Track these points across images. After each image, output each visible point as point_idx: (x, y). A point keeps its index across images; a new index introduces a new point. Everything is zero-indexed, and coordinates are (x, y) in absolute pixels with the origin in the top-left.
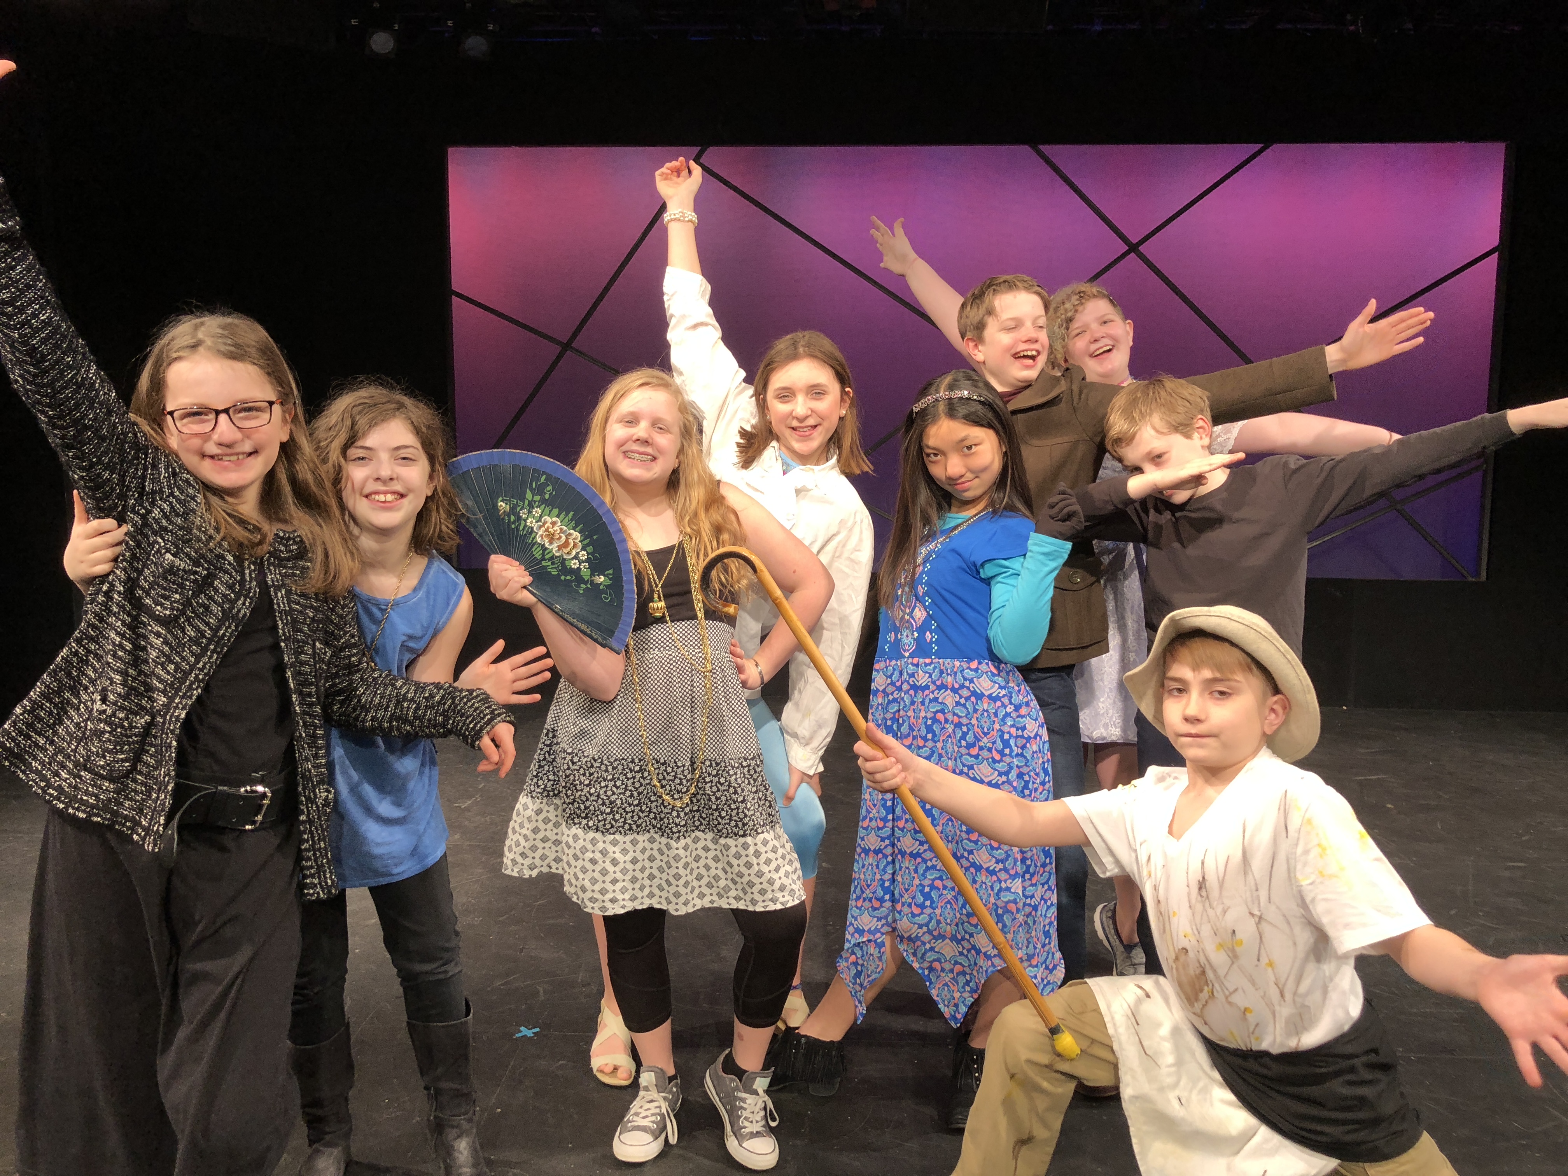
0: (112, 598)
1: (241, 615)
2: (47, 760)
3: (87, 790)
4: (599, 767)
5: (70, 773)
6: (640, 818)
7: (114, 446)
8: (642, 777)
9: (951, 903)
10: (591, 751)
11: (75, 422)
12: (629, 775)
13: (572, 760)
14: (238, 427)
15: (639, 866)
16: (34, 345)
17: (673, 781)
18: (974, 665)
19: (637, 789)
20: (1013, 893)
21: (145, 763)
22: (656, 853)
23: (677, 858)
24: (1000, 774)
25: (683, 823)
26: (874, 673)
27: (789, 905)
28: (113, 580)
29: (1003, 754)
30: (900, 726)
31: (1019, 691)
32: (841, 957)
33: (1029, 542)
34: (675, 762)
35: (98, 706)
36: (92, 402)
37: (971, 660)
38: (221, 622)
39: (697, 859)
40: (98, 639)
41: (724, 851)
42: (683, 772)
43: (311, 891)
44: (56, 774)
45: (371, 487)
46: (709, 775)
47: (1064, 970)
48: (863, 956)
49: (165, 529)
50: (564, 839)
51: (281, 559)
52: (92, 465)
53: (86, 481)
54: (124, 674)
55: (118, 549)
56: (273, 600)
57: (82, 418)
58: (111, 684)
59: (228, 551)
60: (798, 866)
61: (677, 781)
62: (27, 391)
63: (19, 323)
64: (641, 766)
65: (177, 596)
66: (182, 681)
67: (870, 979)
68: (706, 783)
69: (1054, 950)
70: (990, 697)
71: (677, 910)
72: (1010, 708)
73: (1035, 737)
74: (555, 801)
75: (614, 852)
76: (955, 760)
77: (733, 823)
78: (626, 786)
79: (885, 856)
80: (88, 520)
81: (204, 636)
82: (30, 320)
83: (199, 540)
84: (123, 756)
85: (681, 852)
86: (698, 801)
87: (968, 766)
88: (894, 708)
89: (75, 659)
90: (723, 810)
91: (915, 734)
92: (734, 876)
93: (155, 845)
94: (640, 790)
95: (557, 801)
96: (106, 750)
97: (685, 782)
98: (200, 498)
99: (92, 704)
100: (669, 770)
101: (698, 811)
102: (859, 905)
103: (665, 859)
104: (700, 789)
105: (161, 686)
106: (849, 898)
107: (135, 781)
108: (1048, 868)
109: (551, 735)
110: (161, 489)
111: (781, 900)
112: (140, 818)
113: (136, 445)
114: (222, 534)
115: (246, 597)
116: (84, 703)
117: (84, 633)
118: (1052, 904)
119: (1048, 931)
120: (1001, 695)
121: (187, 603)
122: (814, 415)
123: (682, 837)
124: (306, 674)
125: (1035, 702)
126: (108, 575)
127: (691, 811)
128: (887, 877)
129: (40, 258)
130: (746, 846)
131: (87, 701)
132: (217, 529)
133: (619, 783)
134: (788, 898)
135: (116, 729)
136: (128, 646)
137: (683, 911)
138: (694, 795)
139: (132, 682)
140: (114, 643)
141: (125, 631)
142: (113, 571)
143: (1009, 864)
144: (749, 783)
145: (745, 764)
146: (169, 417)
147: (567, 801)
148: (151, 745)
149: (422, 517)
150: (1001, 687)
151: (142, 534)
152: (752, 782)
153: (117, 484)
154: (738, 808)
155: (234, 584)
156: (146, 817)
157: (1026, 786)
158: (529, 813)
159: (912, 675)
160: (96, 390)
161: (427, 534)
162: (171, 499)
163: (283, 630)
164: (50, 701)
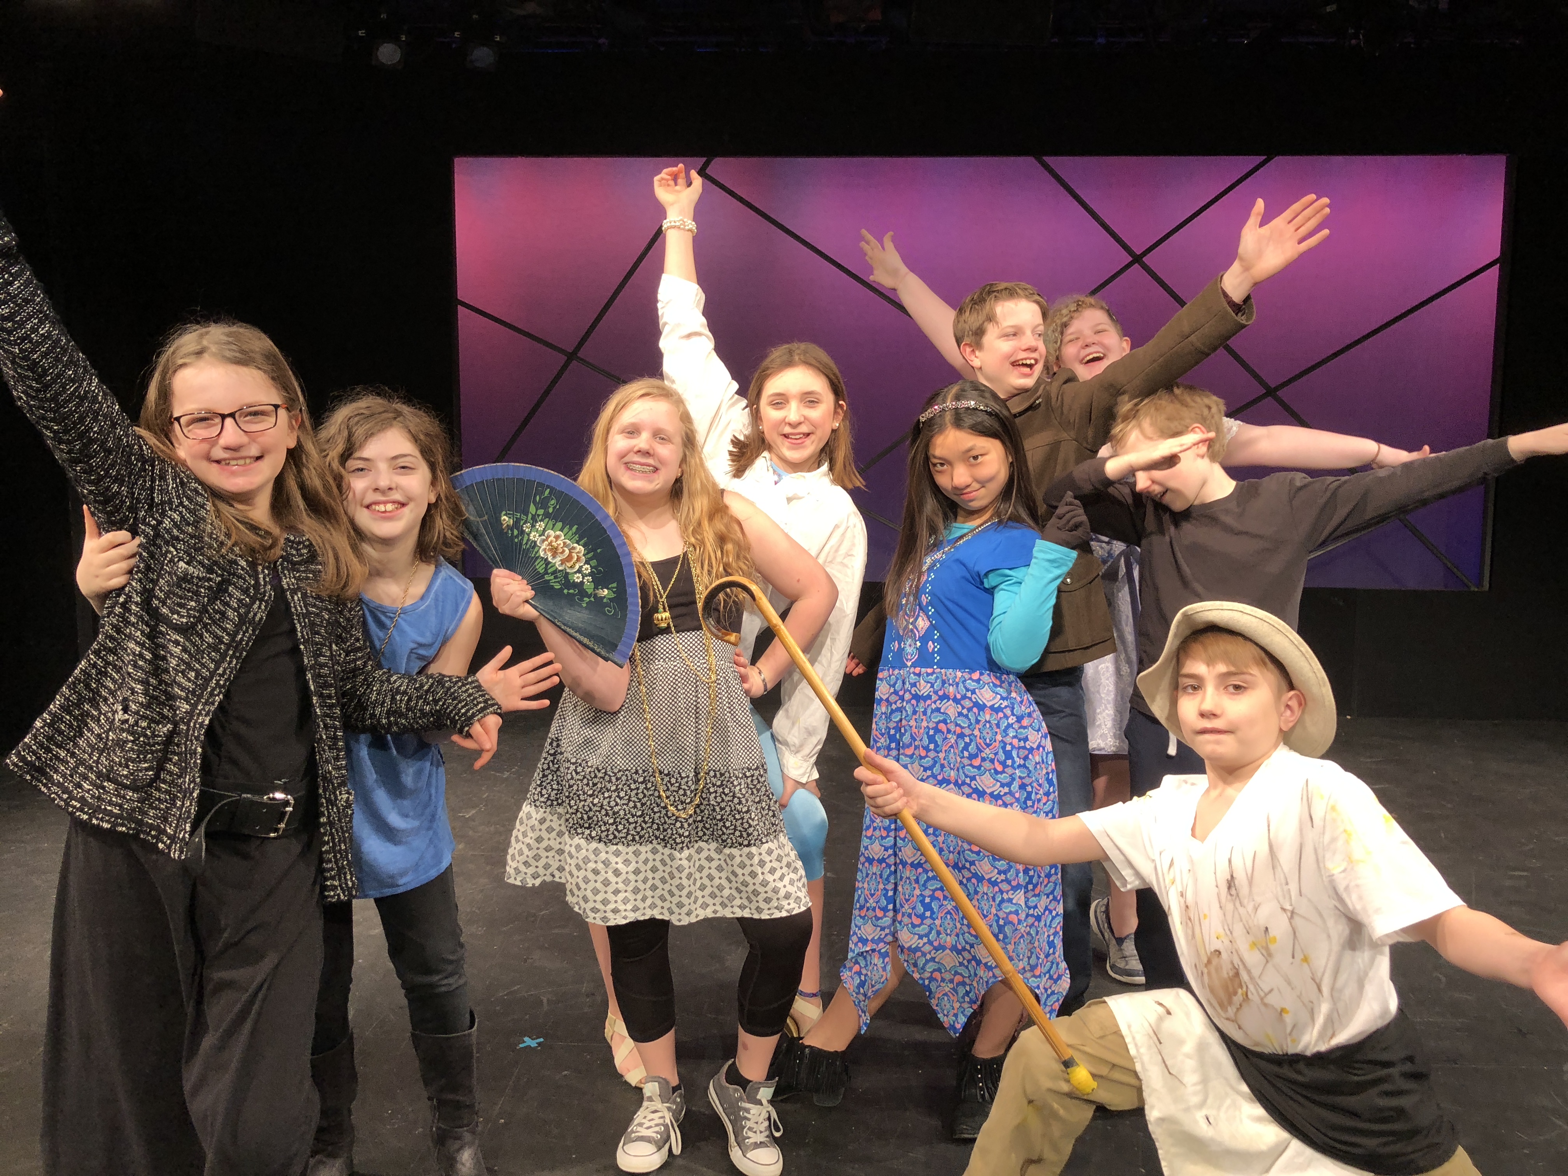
0: (129, 610)
1: (257, 619)
2: (68, 772)
3: (111, 800)
4: (603, 778)
5: (92, 784)
6: (643, 829)
7: (121, 458)
8: (646, 788)
9: (951, 914)
10: (594, 761)
11: (81, 436)
12: (633, 786)
13: (575, 771)
14: (245, 432)
15: (641, 877)
16: (35, 359)
17: (677, 792)
18: (976, 676)
19: (640, 800)
20: (1015, 904)
21: (169, 772)
22: (658, 864)
23: (680, 869)
24: (1002, 785)
25: (687, 833)
26: (878, 682)
27: (794, 913)
28: (130, 591)
29: (1004, 765)
30: (902, 735)
31: (1021, 702)
32: (845, 967)
33: (1035, 549)
34: (679, 773)
35: (120, 715)
36: (96, 414)
37: (973, 671)
38: (238, 627)
39: (701, 869)
40: (116, 650)
41: (728, 859)
42: (687, 782)
43: (332, 893)
44: (79, 786)
45: (371, 497)
46: (714, 785)
47: (1069, 981)
48: (866, 965)
49: (177, 538)
50: (567, 848)
51: (294, 564)
52: (100, 479)
53: (95, 495)
54: (145, 683)
55: (133, 561)
56: (290, 603)
57: (87, 431)
58: (132, 694)
59: (240, 556)
60: (804, 873)
61: (681, 792)
62: (31, 406)
63: (18, 338)
64: (645, 777)
65: (193, 604)
66: (204, 688)
67: (874, 989)
68: (711, 793)
69: (1059, 960)
70: (992, 708)
71: (680, 920)
72: (1012, 719)
73: (1038, 748)
74: (559, 810)
75: (617, 863)
76: (958, 770)
77: (737, 833)
78: (630, 797)
79: (889, 866)
80: (100, 535)
81: (222, 642)
82: (30, 335)
83: (210, 547)
84: (146, 765)
85: (685, 863)
86: (702, 811)
87: (970, 777)
88: (896, 717)
89: (93, 671)
90: (727, 820)
91: (917, 743)
92: (739, 885)
93: (181, 852)
94: (644, 801)
95: (560, 810)
96: (128, 760)
97: (688, 792)
98: (209, 506)
99: (113, 715)
100: (673, 780)
101: (701, 821)
102: (863, 915)
103: (668, 869)
104: (704, 799)
105: (183, 694)
106: (853, 908)
107: (158, 789)
108: (1053, 878)
109: (555, 744)
110: (170, 499)
111: (787, 907)
112: (165, 826)
113: (141, 458)
114: (233, 539)
115: (261, 600)
116: (104, 714)
117: (102, 645)
118: (1057, 915)
119: (1053, 941)
120: (1003, 706)
121: (204, 610)
122: (807, 422)
123: (685, 848)
124: (326, 676)
125: (1037, 714)
126: (123, 588)
127: (695, 821)
128: (890, 886)
129: (36, 273)
130: (750, 856)
131: (108, 712)
132: (228, 535)
133: (622, 794)
134: (793, 905)
135: (139, 738)
136: (148, 656)
137: (685, 921)
138: (698, 806)
139: (153, 690)
140: (134, 654)
141: (144, 641)
142: (129, 583)
143: (1011, 874)
144: (752, 793)
145: (748, 774)
146: (176, 425)
147: (570, 811)
148: (174, 753)
149: (426, 522)
150: (1003, 698)
151: (154, 545)
152: (755, 792)
153: (126, 497)
154: (742, 818)
155: (248, 589)
156: (171, 826)
157: (1029, 797)
158: (533, 822)
159: (914, 685)
160: (99, 403)
161: (431, 541)
162: (181, 509)
163: (302, 633)
164: (69, 713)
